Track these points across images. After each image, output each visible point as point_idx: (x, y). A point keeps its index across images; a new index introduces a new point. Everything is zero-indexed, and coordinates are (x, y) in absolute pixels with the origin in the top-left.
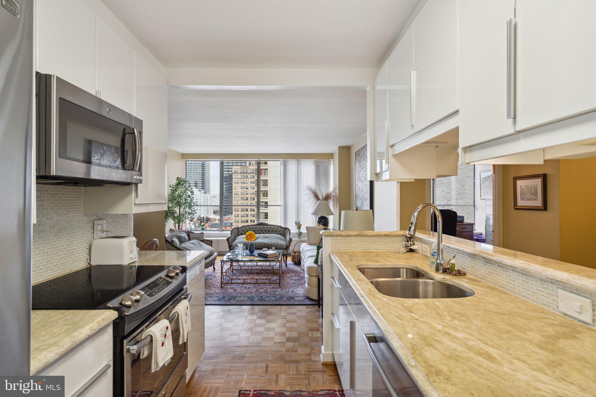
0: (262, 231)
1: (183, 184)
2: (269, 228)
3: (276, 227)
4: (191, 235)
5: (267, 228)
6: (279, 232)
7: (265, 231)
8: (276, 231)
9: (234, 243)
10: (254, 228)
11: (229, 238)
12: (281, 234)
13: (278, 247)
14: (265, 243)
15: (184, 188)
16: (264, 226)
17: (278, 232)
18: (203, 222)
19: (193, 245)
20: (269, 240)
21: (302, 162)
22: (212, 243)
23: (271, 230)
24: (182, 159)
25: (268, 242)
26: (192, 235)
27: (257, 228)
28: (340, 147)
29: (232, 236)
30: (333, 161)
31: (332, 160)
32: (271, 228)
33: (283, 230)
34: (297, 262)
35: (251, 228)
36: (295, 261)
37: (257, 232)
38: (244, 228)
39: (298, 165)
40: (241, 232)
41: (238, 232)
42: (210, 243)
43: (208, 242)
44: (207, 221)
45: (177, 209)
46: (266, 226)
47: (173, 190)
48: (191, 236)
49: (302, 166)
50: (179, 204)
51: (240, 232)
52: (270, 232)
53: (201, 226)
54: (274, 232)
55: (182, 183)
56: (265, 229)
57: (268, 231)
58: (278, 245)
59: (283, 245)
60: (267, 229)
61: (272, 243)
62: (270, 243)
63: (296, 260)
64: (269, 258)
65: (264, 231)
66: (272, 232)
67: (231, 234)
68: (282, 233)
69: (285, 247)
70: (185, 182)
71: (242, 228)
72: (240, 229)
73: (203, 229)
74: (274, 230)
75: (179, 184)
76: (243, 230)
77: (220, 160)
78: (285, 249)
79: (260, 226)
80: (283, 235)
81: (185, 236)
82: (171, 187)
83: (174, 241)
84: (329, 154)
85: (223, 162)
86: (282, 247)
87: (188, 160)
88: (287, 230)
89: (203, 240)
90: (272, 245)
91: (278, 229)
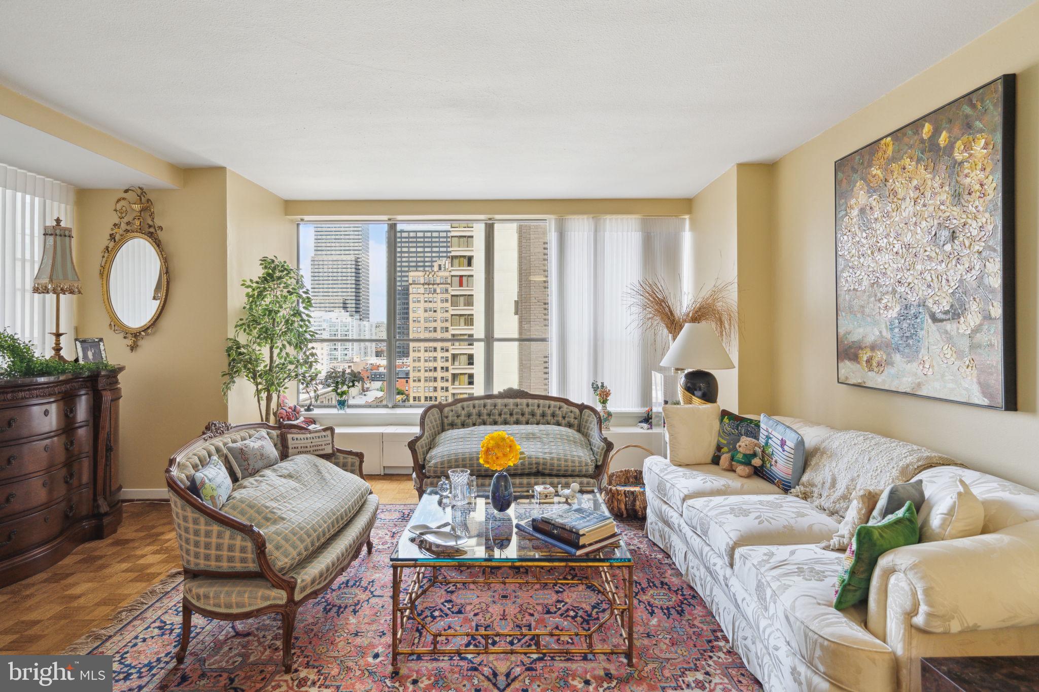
0: (511, 414)
1: (280, 278)
2: (533, 405)
3: (553, 402)
4: (289, 436)
5: (528, 405)
6: (564, 418)
7: (523, 415)
8: (553, 415)
9: (431, 458)
10: (489, 407)
11: (418, 439)
12: (570, 426)
15: (285, 290)
16: (518, 400)
17: (560, 419)
18: (343, 383)
19: (292, 483)
20: (539, 445)
21: (608, 221)
22: (361, 462)
23: (539, 412)
24: (286, 214)
25: (540, 455)
26: (295, 436)
27: (499, 407)
28: (741, 166)
29: (426, 433)
30: (691, 219)
31: (687, 217)
32: (539, 406)
33: (577, 411)
34: (625, 513)
36: (619, 509)
37: (497, 417)
38: (459, 405)
39: (596, 231)
40: (450, 419)
41: (443, 417)
42: (356, 460)
43: (350, 459)
44: (353, 382)
45: (264, 351)
46: (524, 401)
47: (252, 296)
48: (290, 442)
49: (607, 234)
50: (267, 335)
51: (447, 417)
52: (538, 417)
53: (338, 394)
54: (549, 418)
55: (278, 274)
56: (522, 410)
59: (586, 464)
60: (527, 410)
61: (552, 459)
62: (547, 456)
63: (623, 506)
64: (584, 546)
65: (517, 413)
66: (543, 419)
67: (422, 424)
68: (572, 420)
70: (289, 271)
71: (453, 407)
72: (446, 409)
73: (342, 404)
74: (549, 412)
75: (268, 278)
76: (456, 412)
77: (390, 220)
78: (591, 477)
79: (506, 401)
80: (576, 428)
81: (262, 447)
82: (248, 287)
83: (203, 483)
84: (680, 199)
85: (395, 225)
86: (584, 469)
87: (302, 220)
88: (587, 411)
89: (330, 451)
90: (552, 465)
91: (560, 408)
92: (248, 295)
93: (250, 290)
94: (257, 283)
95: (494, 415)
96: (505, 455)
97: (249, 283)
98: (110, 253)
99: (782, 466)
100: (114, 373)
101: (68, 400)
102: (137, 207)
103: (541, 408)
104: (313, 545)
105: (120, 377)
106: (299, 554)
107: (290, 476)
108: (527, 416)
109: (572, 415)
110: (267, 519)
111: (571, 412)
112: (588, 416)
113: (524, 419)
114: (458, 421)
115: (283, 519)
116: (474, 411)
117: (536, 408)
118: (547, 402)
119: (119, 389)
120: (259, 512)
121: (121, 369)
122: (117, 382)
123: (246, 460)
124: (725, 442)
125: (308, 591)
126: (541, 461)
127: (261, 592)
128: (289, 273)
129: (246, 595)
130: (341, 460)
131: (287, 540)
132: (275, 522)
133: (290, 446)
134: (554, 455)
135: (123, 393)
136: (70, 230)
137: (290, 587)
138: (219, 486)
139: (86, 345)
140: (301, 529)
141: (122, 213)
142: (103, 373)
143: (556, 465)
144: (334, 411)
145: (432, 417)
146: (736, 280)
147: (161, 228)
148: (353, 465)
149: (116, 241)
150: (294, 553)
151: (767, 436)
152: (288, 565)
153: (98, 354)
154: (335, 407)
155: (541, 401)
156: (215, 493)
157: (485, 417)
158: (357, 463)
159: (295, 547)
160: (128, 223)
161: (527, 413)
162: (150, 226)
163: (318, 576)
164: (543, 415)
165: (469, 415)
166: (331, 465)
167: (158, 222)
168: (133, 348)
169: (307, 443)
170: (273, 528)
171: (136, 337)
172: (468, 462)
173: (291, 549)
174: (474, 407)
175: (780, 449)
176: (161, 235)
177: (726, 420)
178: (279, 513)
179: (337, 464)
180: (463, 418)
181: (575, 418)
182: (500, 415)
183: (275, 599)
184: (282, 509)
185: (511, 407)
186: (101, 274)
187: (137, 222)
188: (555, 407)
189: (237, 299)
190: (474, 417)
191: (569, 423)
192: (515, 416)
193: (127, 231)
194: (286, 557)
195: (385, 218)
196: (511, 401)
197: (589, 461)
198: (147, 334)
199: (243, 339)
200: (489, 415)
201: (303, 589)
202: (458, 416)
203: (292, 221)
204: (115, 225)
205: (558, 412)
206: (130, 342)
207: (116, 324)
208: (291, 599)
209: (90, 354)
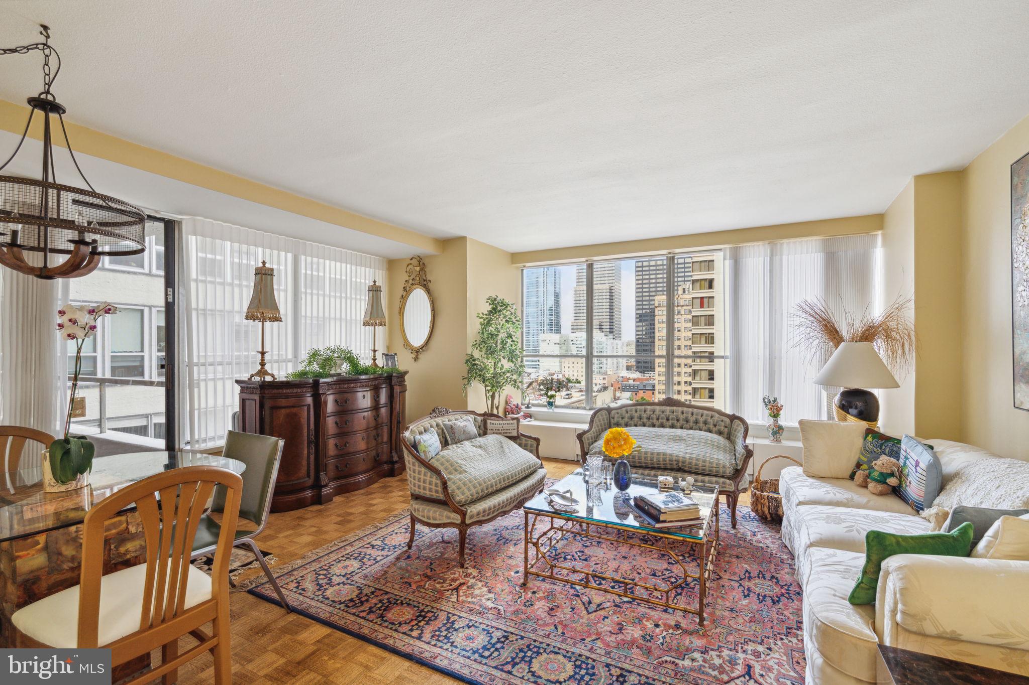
0: (668, 420)
1: (500, 311)
2: (687, 413)
3: (705, 412)
4: (489, 421)
5: (683, 413)
6: (715, 426)
7: (678, 420)
8: (705, 423)
9: (593, 448)
10: (648, 412)
11: (585, 432)
12: (720, 433)
13: (710, 471)
14: (671, 455)
15: (504, 320)
16: (675, 408)
17: (711, 426)
19: (480, 451)
20: (683, 446)
21: (785, 246)
22: (538, 445)
23: (692, 419)
24: (513, 263)
25: (681, 454)
26: (492, 422)
27: (657, 413)
28: (919, 178)
29: (593, 429)
30: (884, 236)
31: (879, 232)
32: (692, 414)
33: (728, 420)
34: (768, 516)
35: (641, 411)
36: (764, 513)
37: (655, 421)
38: (624, 409)
39: (772, 256)
40: (616, 419)
41: (610, 418)
42: (535, 443)
43: (530, 442)
44: (558, 388)
45: (490, 363)
46: (680, 409)
47: (484, 324)
48: (489, 425)
49: (785, 257)
50: (491, 352)
51: (613, 418)
52: (691, 424)
53: (548, 396)
54: (701, 425)
55: (499, 308)
56: (677, 416)
57: (684, 420)
58: (707, 464)
59: (724, 467)
60: (681, 417)
61: (691, 458)
62: (687, 456)
63: (766, 510)
64: (664, 522)
65: (673, 419)
66: (695, 425)
67: (592, 422)
68: (722, 428)
69: (729, 471)
70: (507, 306)
71: (619, 411)
72: (613, 412)
73: (551, 404)
74: (701, 420)
75: (494, 311)
76: (621, 415)
77: (587, 261)
78: (729, 478)
79: (664, 408)
80: (725, 436)
81: (466, 426)
82: (481, 318)
83: (420, 442)
84: (868, 216)
85: (592, 264)
86: (721, 471)
87: (524, 266)
88: (737, 422)
89: (516, 435)
90: (690, 463)
91: (712, 417)
92: (481, 324)
93: (482, 320)
94: (487, 315)
95: (652, 419)
96: (620, 446)
97: (482, 315)
98: (404, 299)
99: (915, 488)
100: (402, 375)
101: (376, 390)
102: (417, 269)
103: (694, 416)
104: (482, 491)
105: (406, 377)
106: (472, 495)
107: (480, 447)
108: (681, 422)
109: (723, 424)
110: (456, 470)
111: (722, 421)
112: (737, 426)
113: (678, 424)
114: (623, 422)
115: (466, 472)
116: (636, 415)
117: (690, 415)
118: (700, 411)
119: (405, 386)
120: (452, 465)
121: (406, 373)
122: (404, 381)
123: (454, 433)
124: (866, 459)
125: (475, 519)
126: (681, 459)
127: (446, 513)
128: (507, 307)
129: (438, 513)
130: (524, 442)
131: (465, 484)
132: (460, 473)
133: (489, 428)
134: (694, 456)
135: (408, 388)
136: (380, 287)
137: (463, 515)
138: (430, 446)
139: (388, 357)
140: (476, 480)
141: (410, 273)
142: (394, 375)
143: (694, 464)
144: (545, 409)
145: (601, 417)
146: (913, 298)
147: (430, 281)
148: (531, 446)
149: (407, 291)
150: (468, 494)
151: (905, 457)
152: (463, 500)
153: (394, 363)
154: (545, 406)
155: (695, 410)
156: (426, 449)
157: (645, 420)
158: (535, 445)
159: (469, 490)
160: (413, 279)
161: (681, 419)
162: (424, 280)
163: (482, 511)
164: (696, 422)
165: (632, 418)
166: (517, 446)
167: (429, 278)
168: (416, 359)
169: (500, 427)
170: (458, 476)
171: (417, 352)
173: (466, 491)
174: (636, 411)
175: (914, 470)
176: (430, 285)
177: (870, 438)
178: (464, 467)
179: (520, 445)
180: (626, 420)
181: (726, 427)
182: (658, 419)
183: (453, 519)
184: (467, 466)
185: (668, 413)
186: (400, 313)
187: (418, 278)
188: (707, 415)
189: (474, 326)
190: (636, 419)
191: (719, 430)
192: (671, 422)
193: (412, 284)
194: (463, 495)
195: (583, 259)
196: (668, 408)
197: (728, 464)
198: (423, 351)
199: (477, 354)
200: (649, 419)
201: (472, 517)
202: (622, 418)
203: (517, 268)
204: (406, 281)
205: (710, 420)
206: (414, 356)
207: (407, 344)
208: (463, 522)
209: (390, 363)
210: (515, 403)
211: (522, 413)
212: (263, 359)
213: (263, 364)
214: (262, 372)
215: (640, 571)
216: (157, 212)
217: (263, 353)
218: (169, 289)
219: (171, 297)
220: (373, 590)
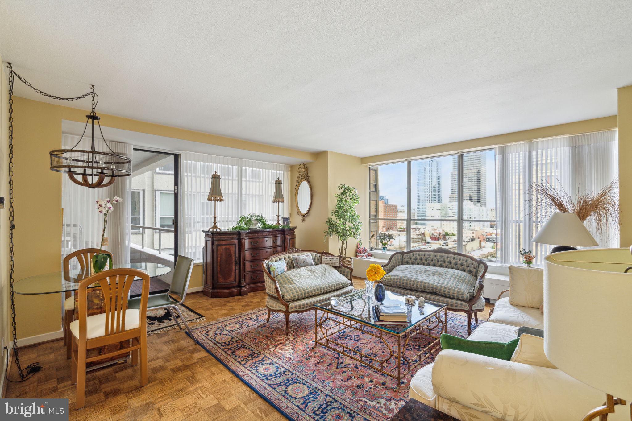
0: (438, 261)
1: (347, 193)
3: (462, 257)
4: (323, 257)
5: (448, 257)
6: (468, 267)
7: (444, 262)
8: (462, 265)
10: (426, 256)
11: (386, 265)
12: (470, 272)
13: (453, 296)
14: (429, 284)
15: (349, 198)
16: (443, 254)
17: (465, 267)
18: (384, 240)
19: (309, 273)
20: (439, 278)
22: (352, 272)
23: (453, 262)
24: (362, 164)
25: (436, 284)
27: (432, 257)
28: (622, 89)
29: (390, 265)
33: (476, 264)
35: (422, 255)
37: (430, 262)
38: (412, 253)
39: (530, 151)
40: (406, 259)
41: (403, 258)
42: (349, 271)
43: (347, 270)
44: (389, 239)
46: (447, 255)
48: (323, 259)
51: (405, 259)
52: (453, 265)
54: (459, 266)
55: (346, 191)
56: (444, 259)
57: (448, 262)
58: (451, 291)
59: (462, 294)
60: (447, 260)
61: (441, 287)
62: (439, 285)
64: (382, 321)
65: (441, 261)
66: (455, 266)
67: (390, 260)
68: (472, 269)
69: (466, 297)
71: (409, 254)
72: (405, 255)
73: (384, 248)
74: (459, 263)
75: (344, 193)
76: (410, 257)
77: (407, 160)
78: (466, 302)
79: (436, 254)
80: (474, 274)
81: (305, 259)
82: (337, 197)
83: (271, 266)
85: (410, 162)
86: (460, 296)
87: (370, 165)
88: (482, 265)
89: (338, 265)
90: (440, 290)
91: (466, 261)
92: (338, 201)
93: (338, 198)
94: (340, 195)
95: (429, 260)
97: (337, 196)
98: (297, 187)
100: (292, 229)
101: (275, 237)
102: (304, 170)
103: (455, 260)
104: (301, 295)
105: (296, 231)
106: (294, 296)
107: (311, 271)
108: (446, 263)
109: (473, 266)
110: (289, 282)
111: (473, 264)
112: (481, 268)
113: (445, 265)
114: (410, 261)
115: (294, 283)
116: (419, 257)
117: (452, 259)
118: (459, 257)
119: (295, 235)
120: (287, 279)
121: (296, 228)
122: (294, 232)
123: (297, 262)
125: (293, 310)
126: (434, 287)
127: (278, 305)
128: (351, 191)
129: (275, 304)
130: (343, 270)
131: (291, 290)
132: (291, 284)
133: (323, 261)
134: (443, 285)
135: (296, 236)
136: (281, 181)
137: (287, 307)
138: (277, 268)
139: (285, 220)
140: (298, 288)
141: (300, 172)
142: (285, 229)
143: (442, 290)
145: (396, 258)
147: (310, 177)
148: (347, 272)
149: (299, 183)
150: (292, 295)
152: (289, 299)
153: (287, 223)
154: (381, 249)
155: (456, 256)
156: (275, 270)
157: (424, 261)
158: (350, 272)
159: (293, 293)
160: (302, 176)
161: (446, 262)
162: (307, 176)
163: (298, 306)
164: (456, 264)
165: (416, 259)
166: (337, 272)
167: (309, 175)
168: (303, 220)
169: (328, 260)
170: (290, 285)
171: (304, 216)
172: (398, 280)
173: (291, 294)
174: (419, 255)
176: (311, 179)
178: (295, 281)
179: (338, 271)
180: (412, 260)
181: (475, 268)
182: (432, 261)
183: (282, 308)
184: (297, 280)
185: (438, 257)
186: (295, 195)
187: (304, 175)
188: (463, 260)
190: (418, 260)
191: (470, 270)
192: (440, 263)
193: (301, 179)
194: (289, 296)
196: (439, 254)
197: (466, 293)
198: (307, 216)
199: (334, 218)
200: (426, 260)
201: (292, 308)
202: (410, 259)
203: (366, 166)
204: (298, 177)
205: (465, 263)
206: (302, 218)
207: (299, 212)
208: (287, 310)
209: (285, 222)
210: (363, 247)
211: (367, 254)
212: (215, 221)
213: (215, 223)
214: (215, 227)
215: (384, 351)
216: (170, 151)
217: (215, 217)
218: (176, 187)
219: (177, 190)
220: (238, 339)
